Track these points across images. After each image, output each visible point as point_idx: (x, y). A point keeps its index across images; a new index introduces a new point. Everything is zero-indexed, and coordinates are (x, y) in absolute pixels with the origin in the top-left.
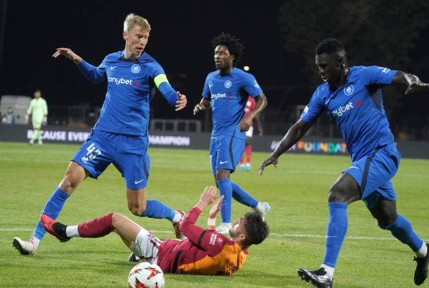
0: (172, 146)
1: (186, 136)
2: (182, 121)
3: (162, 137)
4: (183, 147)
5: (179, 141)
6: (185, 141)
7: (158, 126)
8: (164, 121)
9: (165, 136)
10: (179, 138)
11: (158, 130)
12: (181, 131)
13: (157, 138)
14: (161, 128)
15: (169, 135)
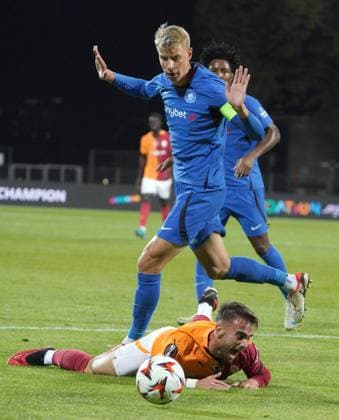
0: (40, 203)
1: (61, 189)
2: (55, 166)
3: (26, 191)
4: (56, 204)
5: (51, 195)
6: (60, 196)
7: (20, 174)
8: (29, 167)
9: (29, 188)
10: (51, 191)
11: (20, 179)
12: (54, 181)
13: (19, 190)
14: (24, 177)
15: (35, 187)
